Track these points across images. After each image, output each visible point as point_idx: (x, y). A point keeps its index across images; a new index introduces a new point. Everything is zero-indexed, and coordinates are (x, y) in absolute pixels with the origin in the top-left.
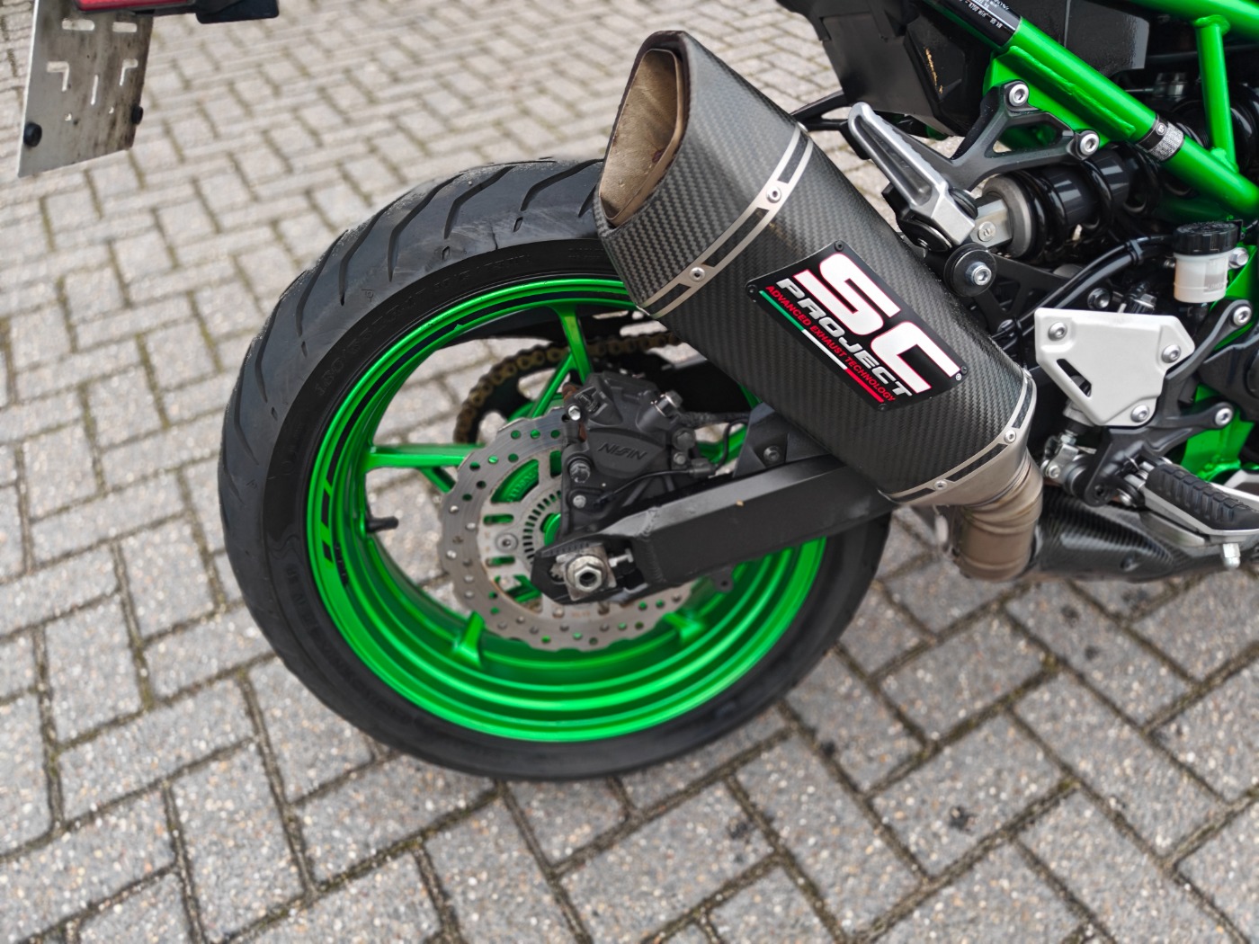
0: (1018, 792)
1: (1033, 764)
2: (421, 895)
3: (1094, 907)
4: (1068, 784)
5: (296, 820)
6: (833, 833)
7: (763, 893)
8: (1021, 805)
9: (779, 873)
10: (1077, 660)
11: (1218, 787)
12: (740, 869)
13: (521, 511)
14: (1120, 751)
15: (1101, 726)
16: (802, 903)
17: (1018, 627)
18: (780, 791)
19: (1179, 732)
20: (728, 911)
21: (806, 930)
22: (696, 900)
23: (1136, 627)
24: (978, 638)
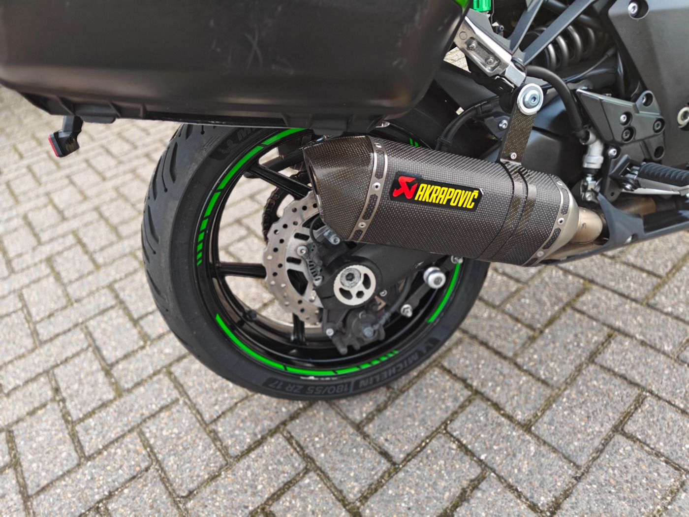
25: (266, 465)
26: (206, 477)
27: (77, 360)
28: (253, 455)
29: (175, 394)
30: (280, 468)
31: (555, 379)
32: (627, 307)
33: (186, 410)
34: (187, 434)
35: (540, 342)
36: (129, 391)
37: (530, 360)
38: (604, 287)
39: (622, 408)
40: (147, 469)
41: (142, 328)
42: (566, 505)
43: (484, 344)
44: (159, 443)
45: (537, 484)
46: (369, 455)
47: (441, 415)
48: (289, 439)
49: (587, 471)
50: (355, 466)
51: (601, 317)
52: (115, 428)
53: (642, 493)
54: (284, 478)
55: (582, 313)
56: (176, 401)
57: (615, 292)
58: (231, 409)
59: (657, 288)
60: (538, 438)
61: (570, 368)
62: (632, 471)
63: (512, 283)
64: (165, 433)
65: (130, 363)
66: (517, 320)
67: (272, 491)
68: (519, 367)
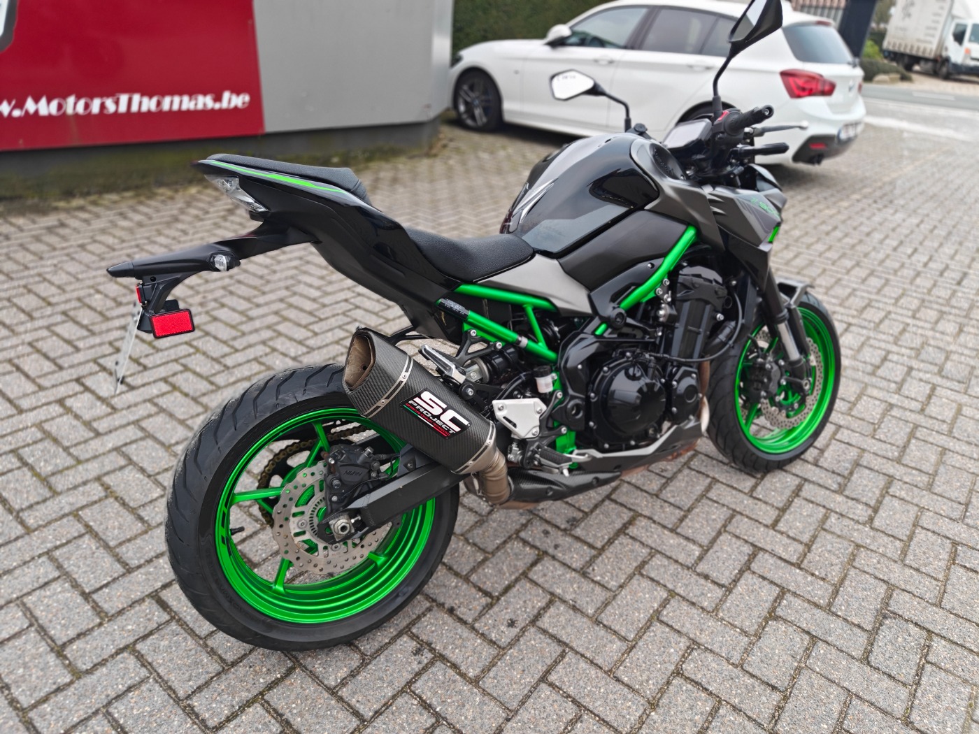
0: (533, 607)
1: (538, 595)
2: (268, 718)
3: (568, 642)
4: (553, 599)
5: (189, 705)
6: (458, 642)
7: (432, 673)
8: (536, 611)
9: (438, 664)
10: (551, 551)
11: (609, 587)
12: (421, 666)
13: (308, 509)
14: (571, 582)
15: (563, 574)
16: (451, 672)
17: (525, 542)
18: (433, 632)
19: (593, 570)
20: (419, 684)
21: (454, 681)
22: (404, 683)
23: (573, 532)
24: (509, 550)
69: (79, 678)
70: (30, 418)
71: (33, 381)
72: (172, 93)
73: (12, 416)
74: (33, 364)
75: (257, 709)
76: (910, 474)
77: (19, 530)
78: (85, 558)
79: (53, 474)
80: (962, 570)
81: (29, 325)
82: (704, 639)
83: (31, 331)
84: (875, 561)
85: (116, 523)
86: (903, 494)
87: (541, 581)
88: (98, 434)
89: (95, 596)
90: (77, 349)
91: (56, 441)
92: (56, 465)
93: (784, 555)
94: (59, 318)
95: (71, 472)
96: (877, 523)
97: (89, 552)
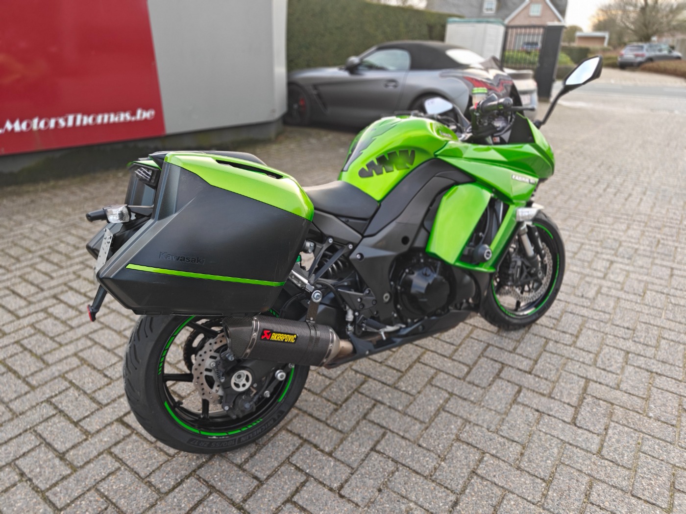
25: (186, 494)
26: (148, 506)
27: (33, 453)
28: (177, 490)
29: (117, 465)
30: (195, 494)
31: (346, 429)
32: (385, 389)
33: (127, 472)
34: (130, 485)
35: (340, 411)
36: (82, 467)
37: (334, 421)
38: (374, 379)
39: (376, 439)
40: (106, 509)
41: (82, 427)
42: (346, 486)
43: (311, 415)
44: (112, 493)
45: (333, 479)
46: (246, 479)
47: (286, 454)
48: (199, 479)
49: (357, 470)
50: (238, 486)
51: (371, 396)
52: (77, 490)
53: (380, 475)
54: (197, 499)
55: (362, 394)
56: (119, 469)
57: (379, 381)
58: (158, 468)
59: (400, 378)
60: (335, 458)
61: (354, 422)
62: (376, 467)
63: (327, 380)
64: (114, 487)
65: (79, 450)
66: (329, 401)
67: (191, 506)
68: (328, 425)
69: (75, 471)
70: (25, 322)
71: (25, 299)
72: (103, 112)
73: (12, 322)
74: (22, 289)
75: (192, 480)
76: (598, 315)
77: (27, 388)
78: (72, 401)
79: (45, 354)
80: (632, 368)
81: (18, 266)
82: (472, 418)
83: (19, 269)
84: (578, 366)
85: (90, 380)
86: (594, 327)
87: (367, 393)
88: (72, 328)
89: (81, 424)
90: (52, 278)
91: (44, 334)
92: (46, 348)
93: (521, 367)
94: (38, 260)
95: (57, 352)
96: (578, 344)
97: (74, 398)
